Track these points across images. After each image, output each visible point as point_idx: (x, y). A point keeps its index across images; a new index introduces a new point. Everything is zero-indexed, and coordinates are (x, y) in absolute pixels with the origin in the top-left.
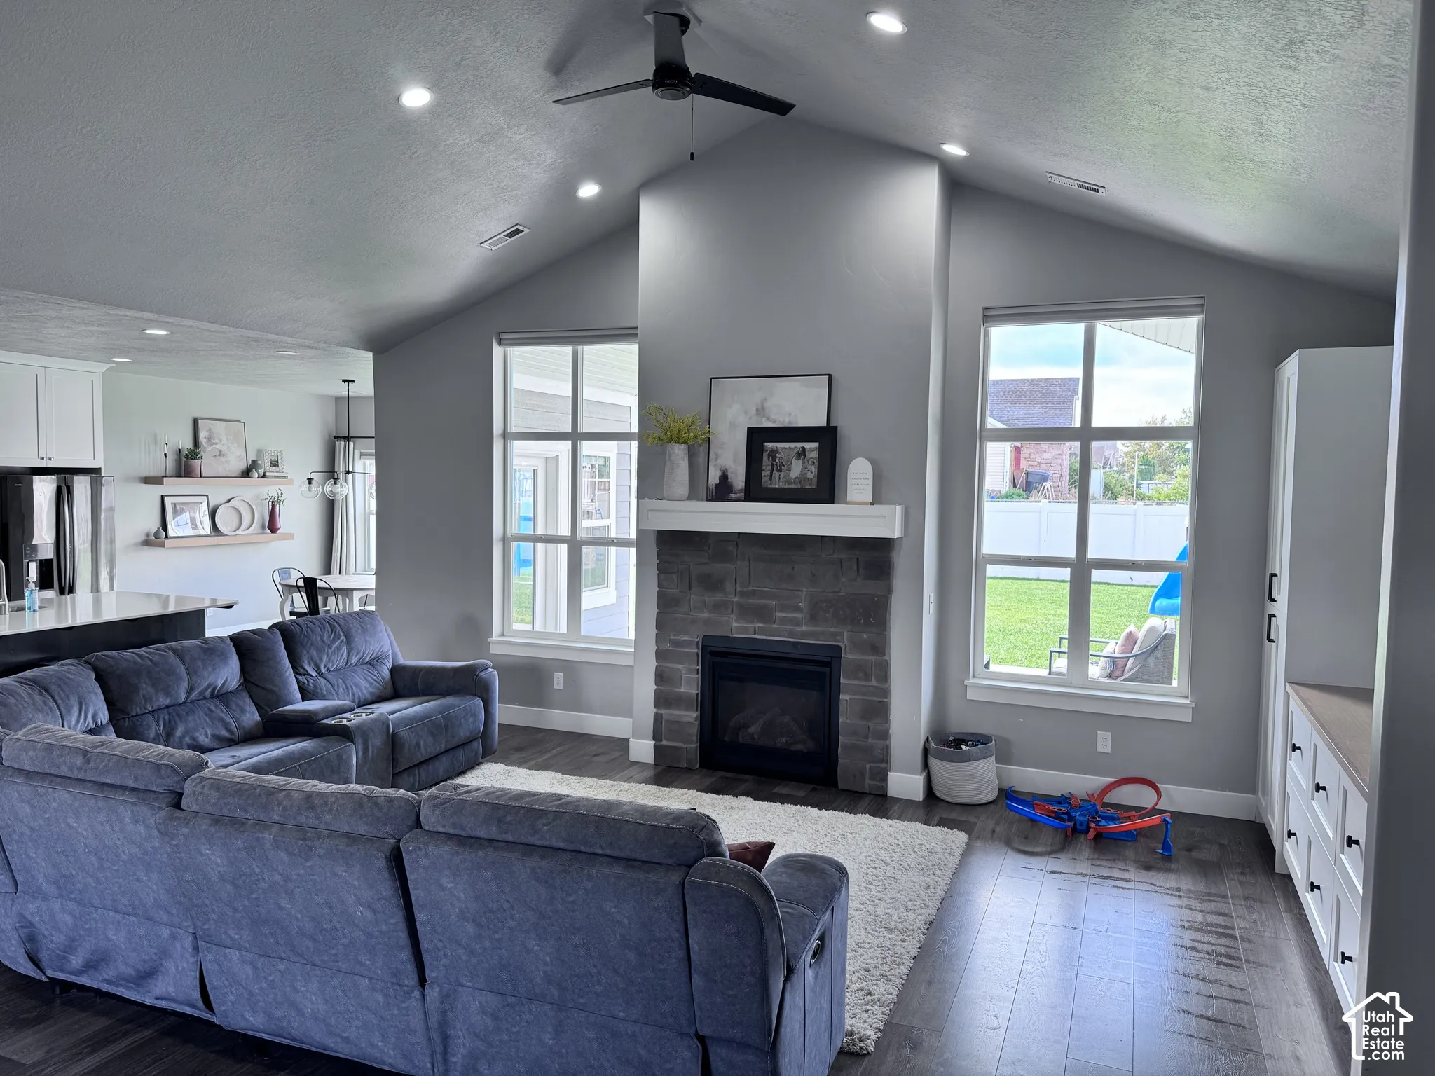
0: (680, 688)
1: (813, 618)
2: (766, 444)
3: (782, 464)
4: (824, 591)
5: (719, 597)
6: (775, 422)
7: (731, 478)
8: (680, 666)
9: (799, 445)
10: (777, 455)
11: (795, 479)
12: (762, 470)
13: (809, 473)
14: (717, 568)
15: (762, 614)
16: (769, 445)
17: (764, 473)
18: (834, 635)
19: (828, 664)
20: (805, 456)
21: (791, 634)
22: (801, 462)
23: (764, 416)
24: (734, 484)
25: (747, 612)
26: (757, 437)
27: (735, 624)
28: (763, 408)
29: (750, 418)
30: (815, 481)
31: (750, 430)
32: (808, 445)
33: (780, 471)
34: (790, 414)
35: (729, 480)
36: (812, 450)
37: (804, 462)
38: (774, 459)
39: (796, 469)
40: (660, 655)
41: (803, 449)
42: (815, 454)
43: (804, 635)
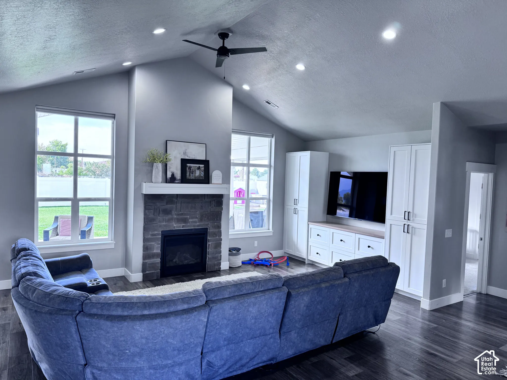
0: (154, 251)
1: (201, 220)
2: (188, 164)
3: (193, 171)
4: (204, 211)
5: (170, 216)
6: (190, 157)
7: (175, 175)
8: (153, 243)
9: (198, 165)
10: (191, 168)
11: (197, 176)
12: (186, 173)
13: (202, 174)
14: (169, 206)
15: (185, 221)
16: (188, 165)
17: (187, 174)
18: (207, 225)
19: (204, 234)
20: (200, 169)
21: (194, 226)
22: (199, 171)
23: (186, 155)
24: (176, 178)
25: (179, 221)
26: (184, 162)
27: (175, 225)
28: (186, 152)
29: (181, 155)
30: (204, 177)
31: (182, 159)
32: (201, 166)
33: (192, 173)
34: (194, 155)
35: (175, 176)
36: (202, 167)
37: (200, 171)
38: (190, 169)
39: (198, 173)
40: (145, 240)
41: (199, 166)
42: (203, 169)
43: (198, 226)
